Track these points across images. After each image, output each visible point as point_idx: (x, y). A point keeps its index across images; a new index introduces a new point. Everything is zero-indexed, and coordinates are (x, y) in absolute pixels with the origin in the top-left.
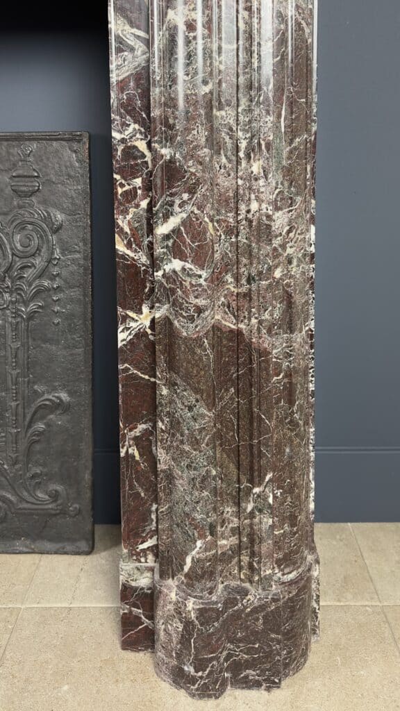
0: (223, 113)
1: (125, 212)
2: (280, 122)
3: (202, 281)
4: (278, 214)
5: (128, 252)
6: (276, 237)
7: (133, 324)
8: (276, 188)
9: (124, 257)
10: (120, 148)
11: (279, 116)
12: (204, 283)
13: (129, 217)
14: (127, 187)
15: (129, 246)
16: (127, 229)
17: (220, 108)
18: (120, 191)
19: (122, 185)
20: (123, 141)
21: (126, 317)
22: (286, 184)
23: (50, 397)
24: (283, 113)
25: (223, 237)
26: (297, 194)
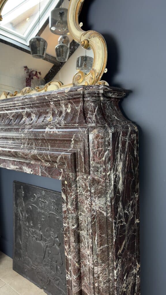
0: (82, 232)
2: (95, 241)
3: (74, 278)
4: (95, 268)
6: (95, 274)
8: (95, 260)
9: (66, 257)
11: (95, 239)
12: (75, 279)
13: (67, 247)
14: (66, 239)
17: (81, 230)
22: (99, 259)
24: (96, 239)
25: (83, 266)
26: (103, 263)
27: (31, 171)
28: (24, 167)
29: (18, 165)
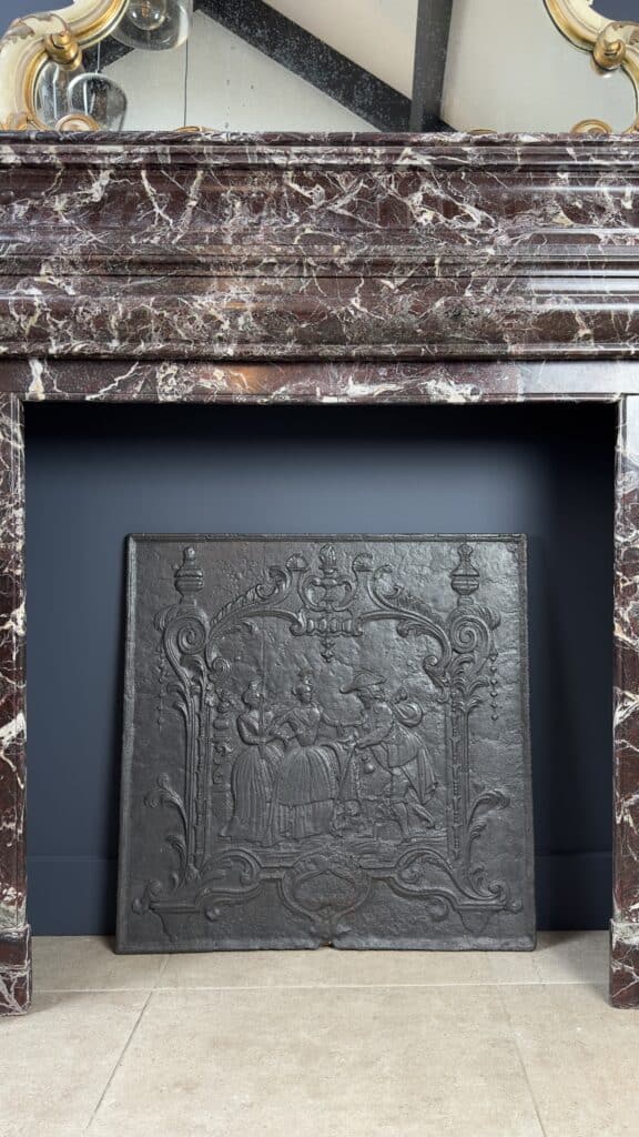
1: (625, 604)
5: (628, 639)
7: (630, 704)
9: (623, 643)
10: (624, 550)
13: (629, 608)
14: (628, 583)
15: (628, 633)
16: (627, 619)
18: (621, 585)
19: (624, 581)
20: (626, 544)
21: (624, 697)
23: (491, 792)
27: (474, 392)
28: (431, 385)
29: (395, 381)
